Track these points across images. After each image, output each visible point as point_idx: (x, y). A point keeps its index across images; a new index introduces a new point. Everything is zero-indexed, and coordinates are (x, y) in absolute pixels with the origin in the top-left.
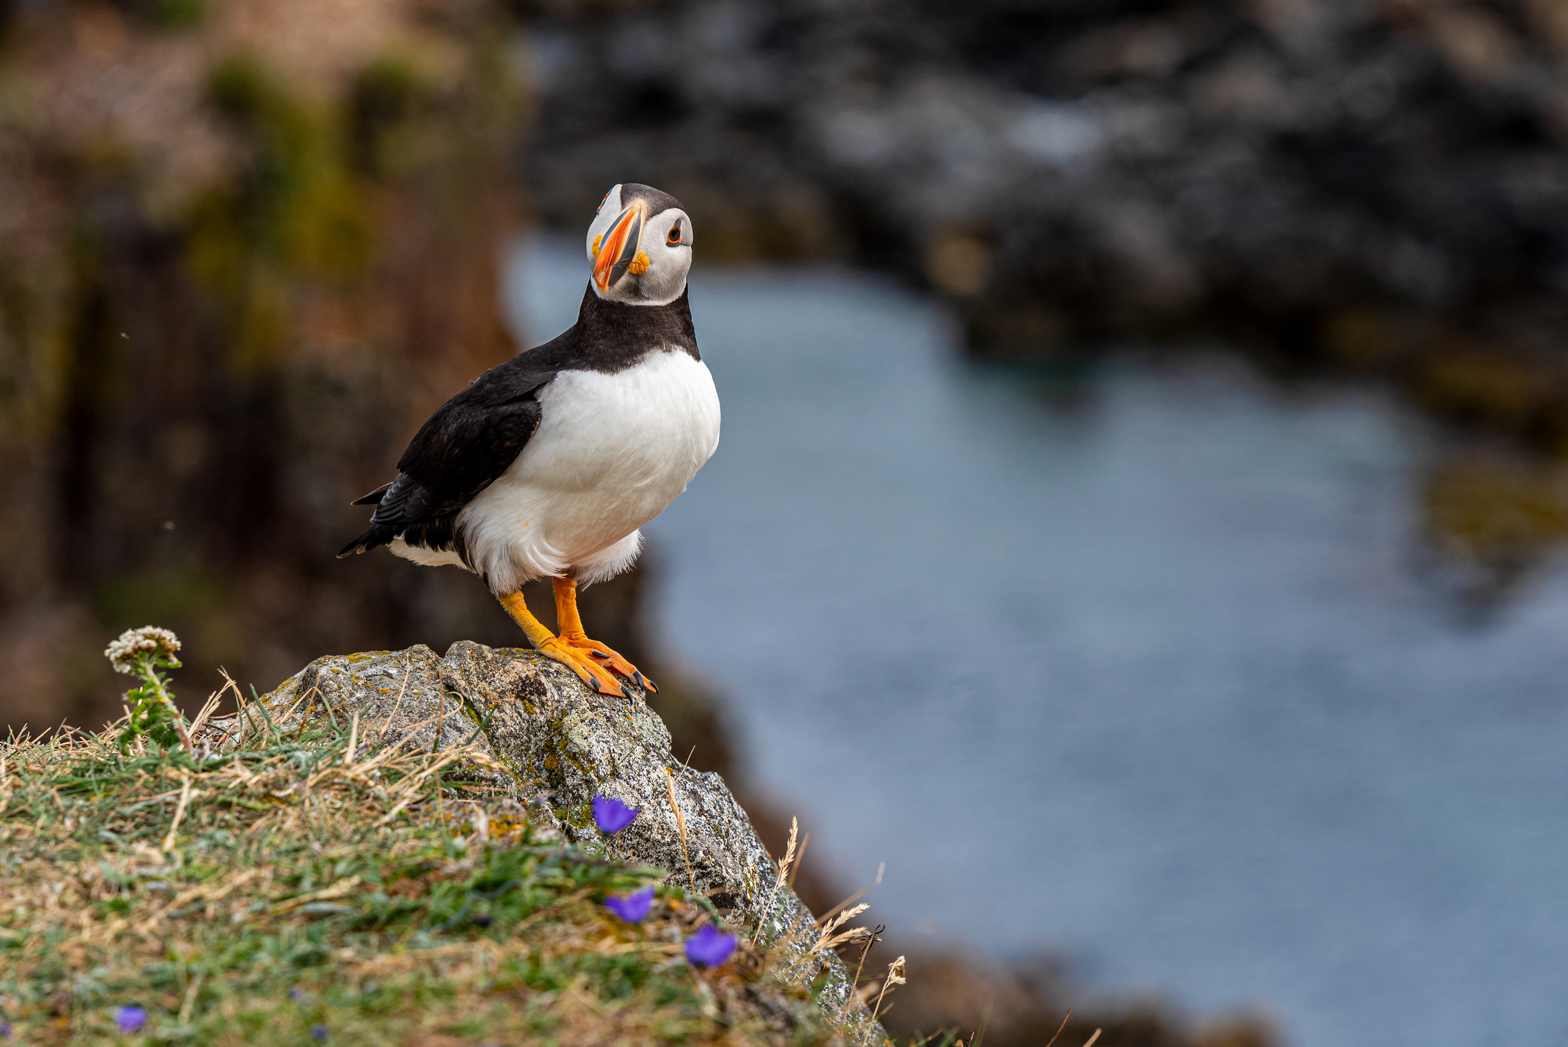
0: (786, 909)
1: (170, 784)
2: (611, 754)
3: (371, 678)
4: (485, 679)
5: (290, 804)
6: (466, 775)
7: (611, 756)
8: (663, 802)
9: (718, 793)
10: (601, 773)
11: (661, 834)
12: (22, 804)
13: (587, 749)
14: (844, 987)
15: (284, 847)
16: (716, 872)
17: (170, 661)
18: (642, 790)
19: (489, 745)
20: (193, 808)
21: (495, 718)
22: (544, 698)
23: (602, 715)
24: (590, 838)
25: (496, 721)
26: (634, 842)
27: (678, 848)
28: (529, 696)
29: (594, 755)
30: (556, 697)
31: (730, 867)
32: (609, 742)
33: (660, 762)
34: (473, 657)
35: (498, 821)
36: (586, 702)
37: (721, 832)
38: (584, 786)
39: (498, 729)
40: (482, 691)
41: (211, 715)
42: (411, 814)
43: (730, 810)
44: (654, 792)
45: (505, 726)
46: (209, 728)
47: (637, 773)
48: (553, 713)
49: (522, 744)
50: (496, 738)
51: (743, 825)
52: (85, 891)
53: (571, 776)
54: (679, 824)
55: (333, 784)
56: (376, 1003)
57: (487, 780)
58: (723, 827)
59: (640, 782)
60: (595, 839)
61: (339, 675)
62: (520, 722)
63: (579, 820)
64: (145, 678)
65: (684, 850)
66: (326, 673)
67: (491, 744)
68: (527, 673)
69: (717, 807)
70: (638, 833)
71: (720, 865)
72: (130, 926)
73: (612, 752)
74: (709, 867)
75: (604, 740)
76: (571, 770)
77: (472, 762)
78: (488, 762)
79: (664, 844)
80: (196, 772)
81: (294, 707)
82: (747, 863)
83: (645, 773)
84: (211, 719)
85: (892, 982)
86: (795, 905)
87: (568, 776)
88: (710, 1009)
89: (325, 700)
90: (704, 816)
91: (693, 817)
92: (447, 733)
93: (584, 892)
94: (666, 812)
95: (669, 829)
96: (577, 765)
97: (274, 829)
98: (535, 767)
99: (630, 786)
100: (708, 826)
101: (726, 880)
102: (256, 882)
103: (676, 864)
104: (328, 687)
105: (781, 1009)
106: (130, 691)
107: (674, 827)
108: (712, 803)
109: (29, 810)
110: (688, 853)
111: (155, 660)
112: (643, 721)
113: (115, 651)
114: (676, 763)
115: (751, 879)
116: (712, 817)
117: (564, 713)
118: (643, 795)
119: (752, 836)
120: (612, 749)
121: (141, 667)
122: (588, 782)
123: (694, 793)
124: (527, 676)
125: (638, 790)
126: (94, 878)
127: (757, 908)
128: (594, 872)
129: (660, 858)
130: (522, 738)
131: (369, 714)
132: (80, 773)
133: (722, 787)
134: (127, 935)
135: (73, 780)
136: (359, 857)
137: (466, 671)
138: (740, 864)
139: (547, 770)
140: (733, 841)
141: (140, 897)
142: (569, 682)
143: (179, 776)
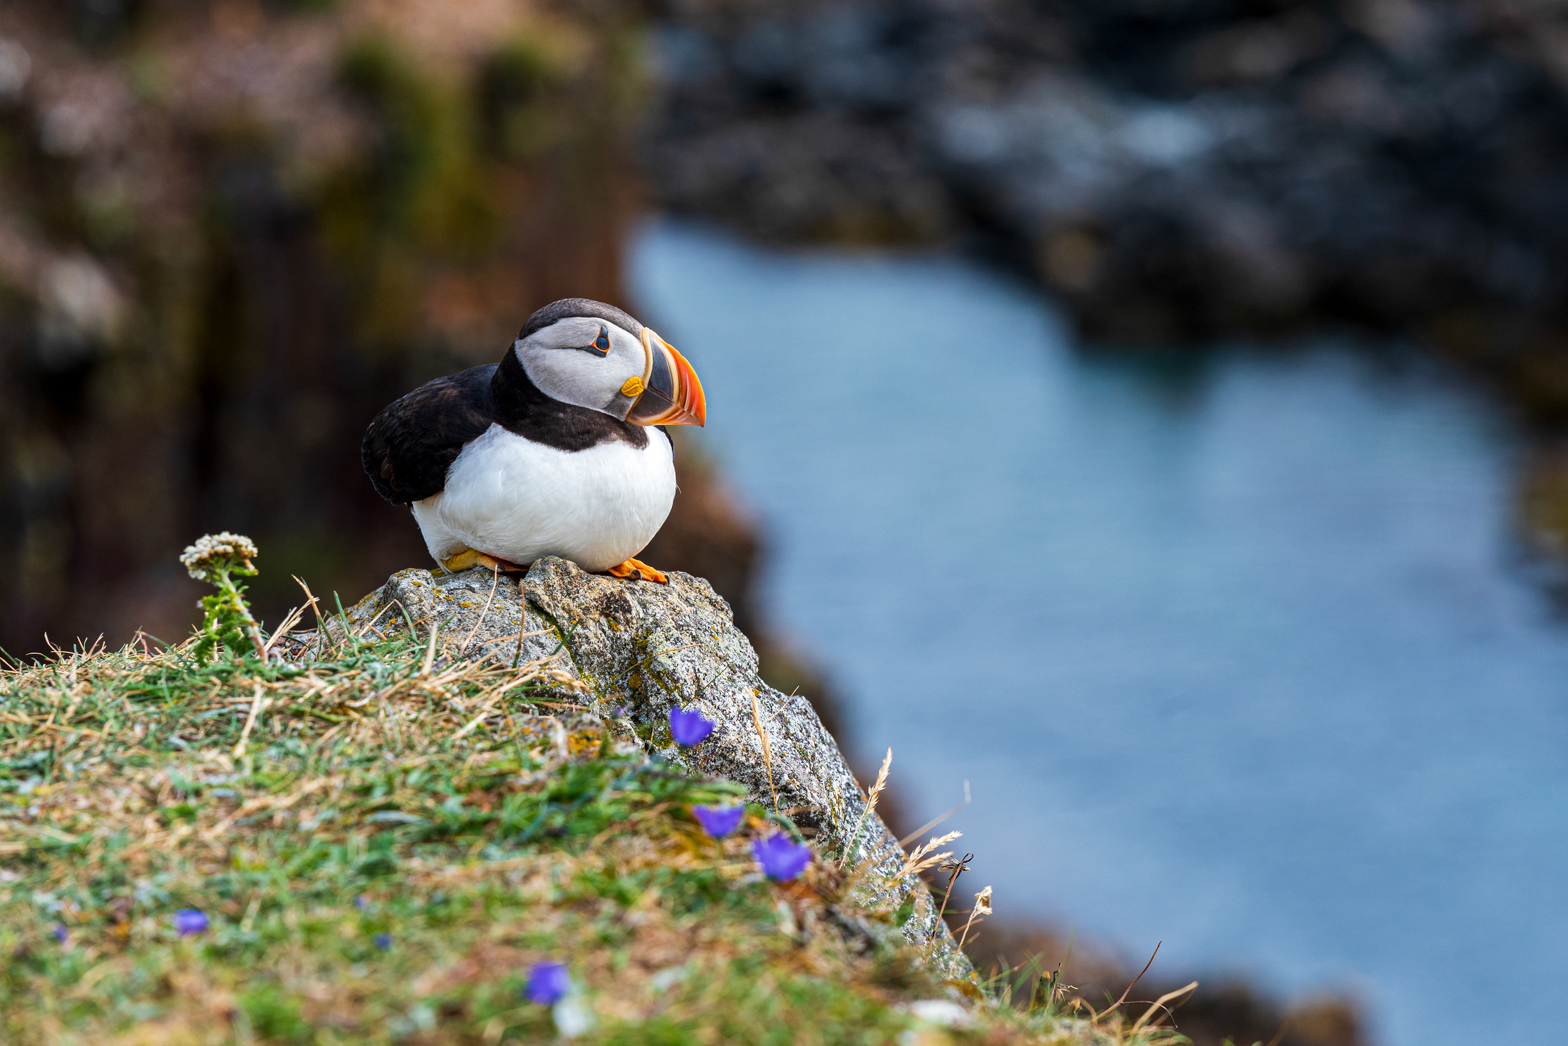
0: (872, 837)
1: (243, 693)
2: (696, 674)
3: (452, 592)
4: (569, 594)
5: (366, 714)
6: (547, 692)
7: (696, 676)
8: (749, 723)
9: (806, 717)
10: (686, 693)
11: (745, 756)
12: (91, 710)
13: (671, 668)
14: (930, 918)
15: (356, 756)
16: (800, 795)
17: (246, 568)
18: (727, 711)
19: (572, 662)
20: (266, 718)
21: (578, 634)
22: (629, 616)
23: (688, 635)
24: (673, 758)
25: (579, 638)
26: (718, 763)
27: (762, 770)
28: (613, 613)
29: (678, 675)
30: (642, 615)
31: (815, 791)
32: (694, 661)
33: (746, 683)
34: (557, 573)
35: (577, 736)
36: (671, 620)
37: (807, 755)
38: (668, 705)
39: (581, 646)
40: (566, 607)
41: (292, 629)
42: (488, 728)
43: (817, 735)
44: (740, 713)
45: (588, 643)
46: (289, 642)
47: (722, 694)
48: (638, 631)
49: (606, 662)
50: (579, 655)
51: (830, 750)
52: (152, 798)
53: (655, 695)
54: (764, 747)
55: (409, 695)
56: (442, 912)
57: (568, 697)
58: (809, 750)
59: (725, 703)
60: (678, 760)
61: (420, 588)
62: (604, 639)
63: (662, 740)
64: (221, 585)
65: (768, 773)
66: (406, 585)
67: (573, 661)
68: (612, 589)
69: (804, 731)
70: (722, 755)
71: (805, 789)
72: (196, 832)
73: (697, 671)
74: (794, 791)
75: (689, 659)
76: (655, 689)
77: (553, 679)
78: (569, 680)
79: (748, 767)
80: (269, 681)
81: (375, 620)
82: (832, 788)
83: (731, 693)
84: (291, 632)
85: (979, 913)
86: (881, 833)
87: (651, 696)
88: (788, 928)
89: (405, 613)
90: (790, 739)
91: (779, 740)
92: (529, 648)
93: (662, 807)
94: (751, 733)
95: (753, 751)
96: (661, 684)
97: (348, 740)
98: (618, 685)
99: (715, 707)
100: (793, 749)
101: (810, 804)
102: (326, 791)
103: (760, 787)
104: (409, 600)
105: (861, 930)
106: (205, 598)
107: (759, 750)
108: (799, 726)
109: (99, 717)
110: (772, 776)
111: (231, 567)
112: (730, 641)
113: (191, 556)
114: (762, 685)
115: (837, 805)
116: (798, 740)
117: (649, 631)
118: (728, 716)
119: (839, 762)
120: (697, 669)
121: (216, 573)
122: (672, 702)
123: (781, 715)
124: (612, 593)
125: (723, 711)
126: (161, 785)
127: (843, 833)
128: (671, 786)
129: (744, 780)
130: (606, 656)
131: (450, 628)
132: (152, 680)
133: (809, 711)
134: (192, 841)
135: (144, 687)
136: (431, 768)
137: (550, 586)
138: (826, 789)
139: (630, 689)
140: (819, 765)
141: (207, 804)
142: (655, 600)
143: (251, 685)
